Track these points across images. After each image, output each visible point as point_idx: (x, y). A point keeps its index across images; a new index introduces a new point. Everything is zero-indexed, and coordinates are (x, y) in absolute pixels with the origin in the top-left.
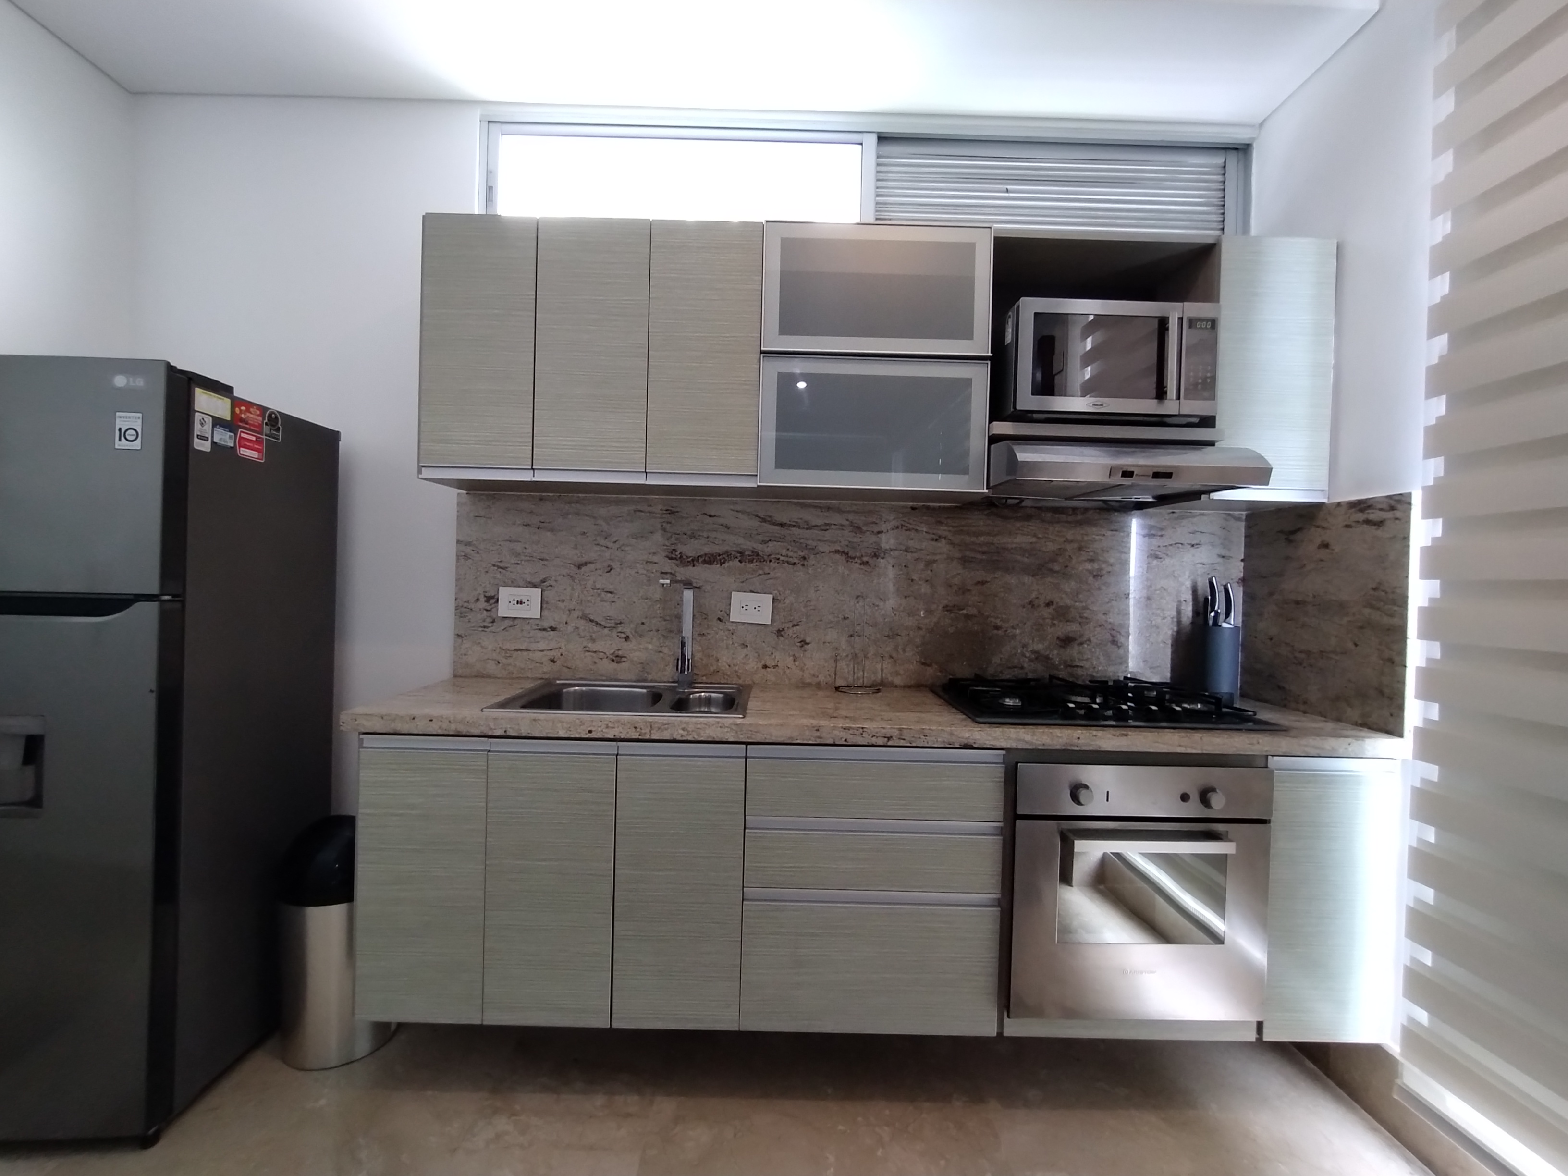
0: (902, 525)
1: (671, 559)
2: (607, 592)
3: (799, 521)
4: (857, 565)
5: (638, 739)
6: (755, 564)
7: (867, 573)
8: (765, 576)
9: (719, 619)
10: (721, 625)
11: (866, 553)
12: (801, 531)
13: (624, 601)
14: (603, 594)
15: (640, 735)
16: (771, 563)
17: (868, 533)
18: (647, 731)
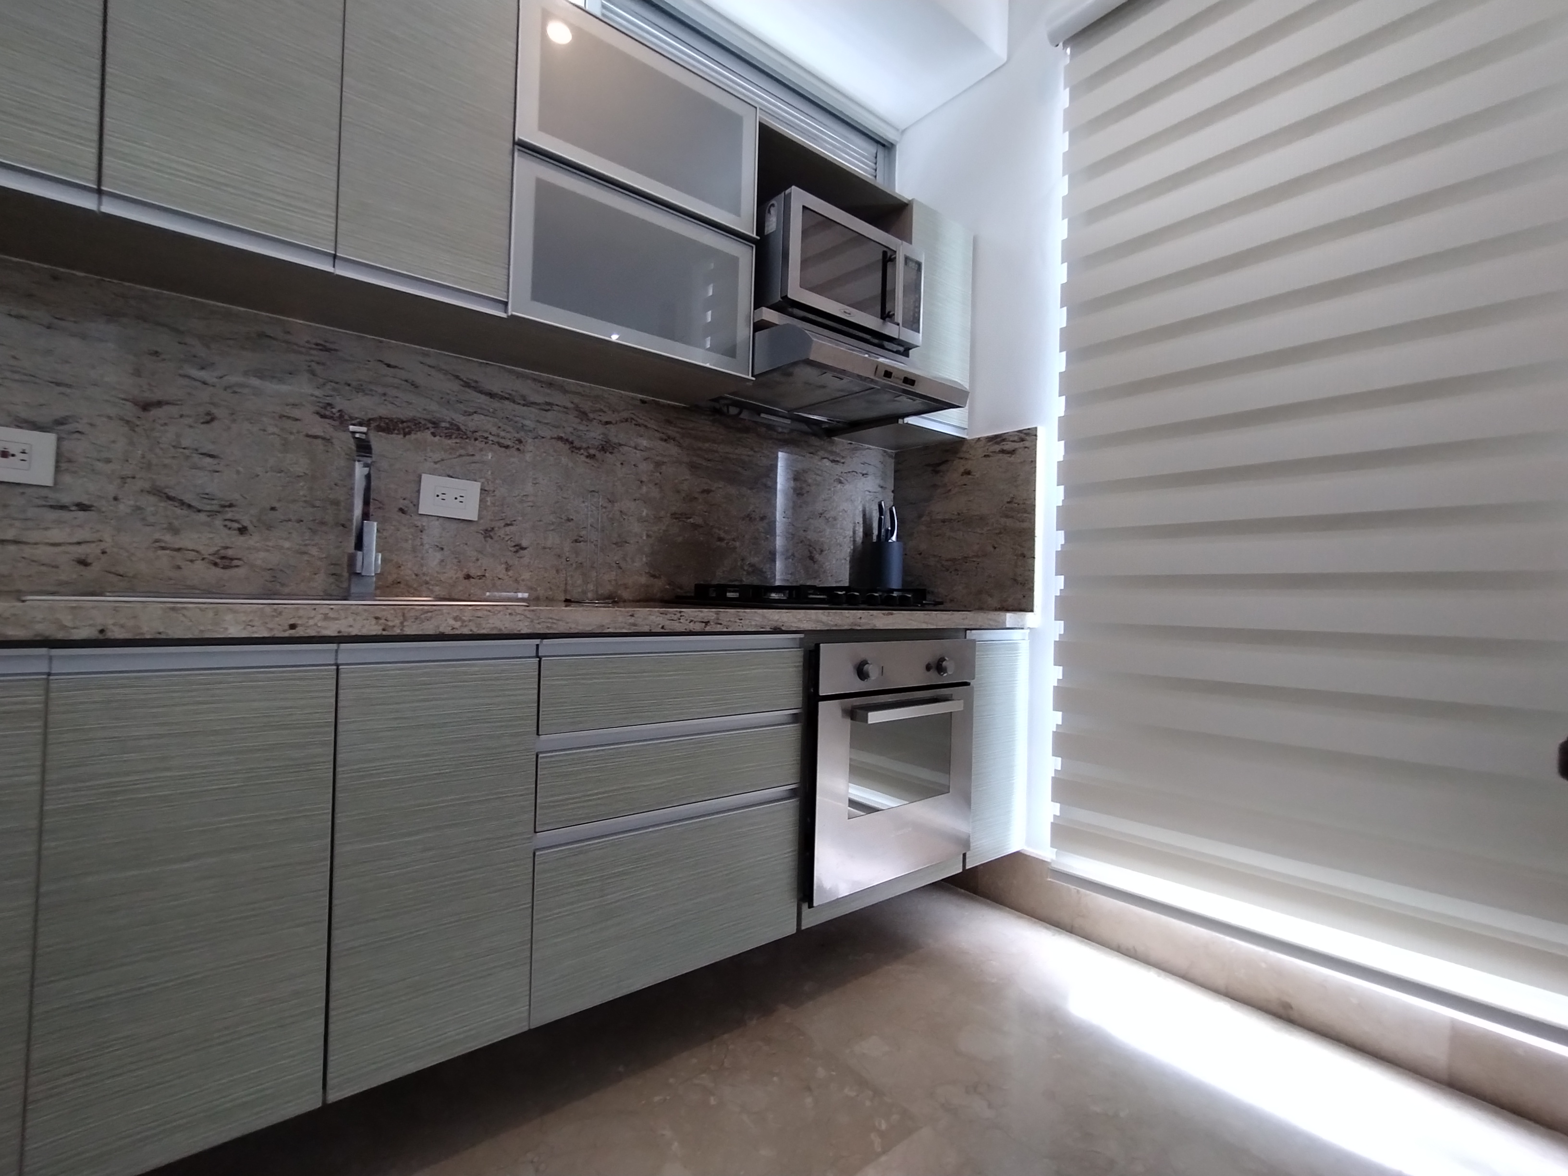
0: (632, 419)
1: (323, 416)
2: (202, 454)
3: (514, 393)
4: (583, 458)
5: (381, 636)
6: (454, 441)
7: (593, 468)
8: (468, 457)
9: (402, 510)
10: (404, 518)
11: (592, 444)
12: (517, 407)
13: (238, 472)
14: (196, 458)
15: (384, 630)
16: (477, 442)
17: (595, 421)
18: (397, 622)
